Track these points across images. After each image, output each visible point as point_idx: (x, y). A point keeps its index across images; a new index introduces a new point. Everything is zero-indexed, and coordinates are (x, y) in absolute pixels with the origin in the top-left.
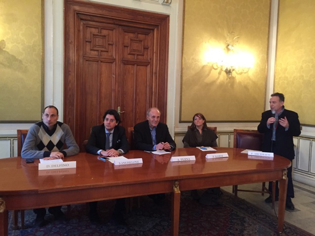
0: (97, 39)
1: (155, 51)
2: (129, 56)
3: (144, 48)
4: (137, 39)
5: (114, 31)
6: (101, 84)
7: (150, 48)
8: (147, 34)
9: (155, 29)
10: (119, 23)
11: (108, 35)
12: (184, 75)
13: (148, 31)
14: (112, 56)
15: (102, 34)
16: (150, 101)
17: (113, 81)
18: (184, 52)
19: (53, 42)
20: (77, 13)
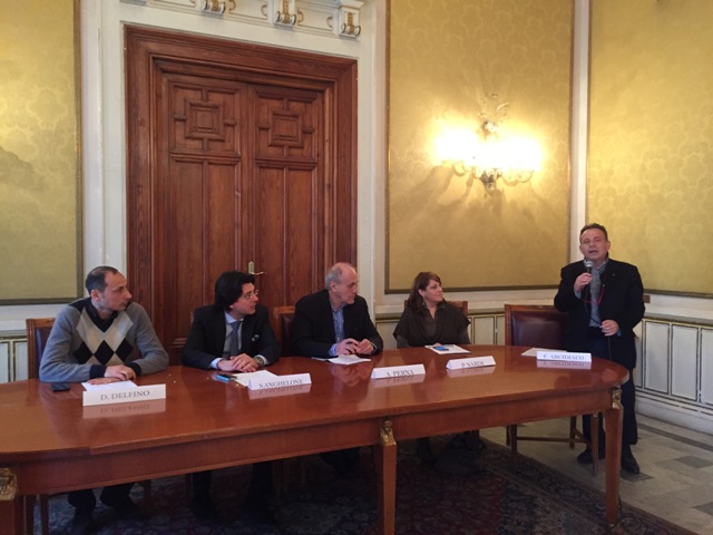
0: (200, 114)
1: (327, 138)
2: (272, 151)
3: (304, 132)
4: (288, 113)
5: (237, 96)
6: (209, 212)
7: (316, 132)
8: (309, 101)
9: (327, 91)
10: (248, 79)
11: (224, 104)
12: (391, 190)
13: (310, 95)
14: (233, 150)
15: (210, 103)
16: (319, 249)
17: (238, 204)
18: (391, 138)
19: (103, 122)
20: (154, 58)
